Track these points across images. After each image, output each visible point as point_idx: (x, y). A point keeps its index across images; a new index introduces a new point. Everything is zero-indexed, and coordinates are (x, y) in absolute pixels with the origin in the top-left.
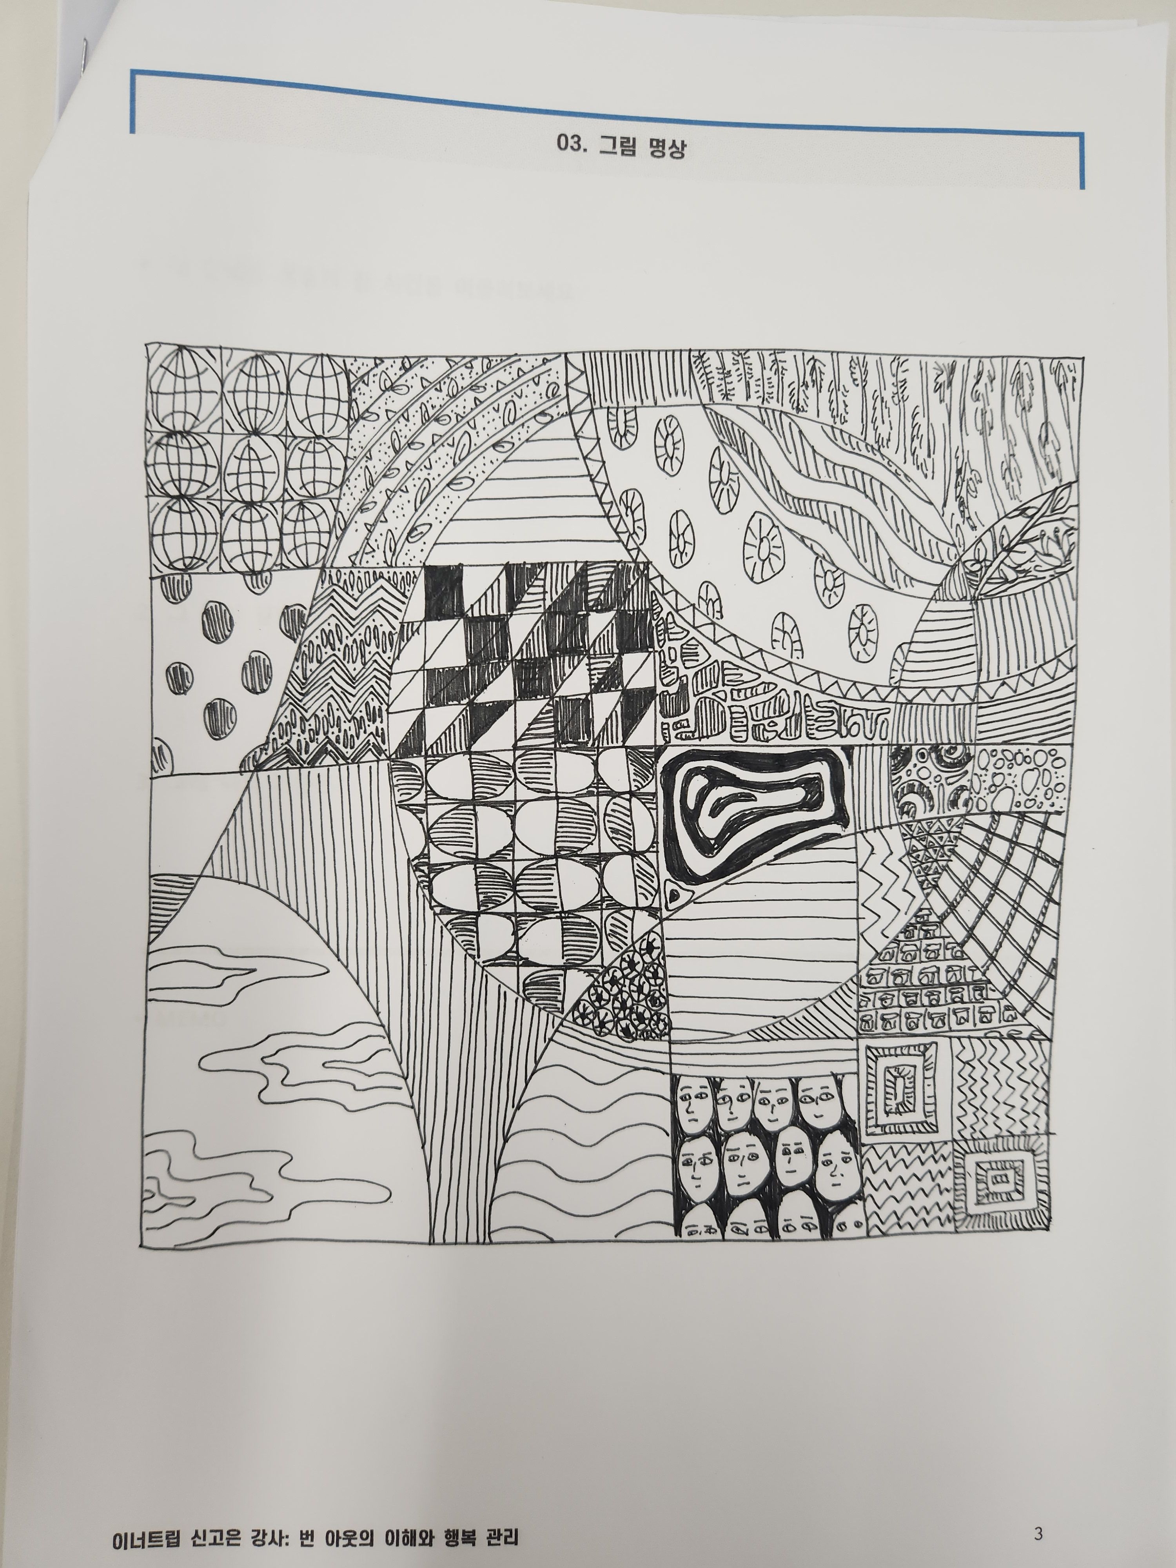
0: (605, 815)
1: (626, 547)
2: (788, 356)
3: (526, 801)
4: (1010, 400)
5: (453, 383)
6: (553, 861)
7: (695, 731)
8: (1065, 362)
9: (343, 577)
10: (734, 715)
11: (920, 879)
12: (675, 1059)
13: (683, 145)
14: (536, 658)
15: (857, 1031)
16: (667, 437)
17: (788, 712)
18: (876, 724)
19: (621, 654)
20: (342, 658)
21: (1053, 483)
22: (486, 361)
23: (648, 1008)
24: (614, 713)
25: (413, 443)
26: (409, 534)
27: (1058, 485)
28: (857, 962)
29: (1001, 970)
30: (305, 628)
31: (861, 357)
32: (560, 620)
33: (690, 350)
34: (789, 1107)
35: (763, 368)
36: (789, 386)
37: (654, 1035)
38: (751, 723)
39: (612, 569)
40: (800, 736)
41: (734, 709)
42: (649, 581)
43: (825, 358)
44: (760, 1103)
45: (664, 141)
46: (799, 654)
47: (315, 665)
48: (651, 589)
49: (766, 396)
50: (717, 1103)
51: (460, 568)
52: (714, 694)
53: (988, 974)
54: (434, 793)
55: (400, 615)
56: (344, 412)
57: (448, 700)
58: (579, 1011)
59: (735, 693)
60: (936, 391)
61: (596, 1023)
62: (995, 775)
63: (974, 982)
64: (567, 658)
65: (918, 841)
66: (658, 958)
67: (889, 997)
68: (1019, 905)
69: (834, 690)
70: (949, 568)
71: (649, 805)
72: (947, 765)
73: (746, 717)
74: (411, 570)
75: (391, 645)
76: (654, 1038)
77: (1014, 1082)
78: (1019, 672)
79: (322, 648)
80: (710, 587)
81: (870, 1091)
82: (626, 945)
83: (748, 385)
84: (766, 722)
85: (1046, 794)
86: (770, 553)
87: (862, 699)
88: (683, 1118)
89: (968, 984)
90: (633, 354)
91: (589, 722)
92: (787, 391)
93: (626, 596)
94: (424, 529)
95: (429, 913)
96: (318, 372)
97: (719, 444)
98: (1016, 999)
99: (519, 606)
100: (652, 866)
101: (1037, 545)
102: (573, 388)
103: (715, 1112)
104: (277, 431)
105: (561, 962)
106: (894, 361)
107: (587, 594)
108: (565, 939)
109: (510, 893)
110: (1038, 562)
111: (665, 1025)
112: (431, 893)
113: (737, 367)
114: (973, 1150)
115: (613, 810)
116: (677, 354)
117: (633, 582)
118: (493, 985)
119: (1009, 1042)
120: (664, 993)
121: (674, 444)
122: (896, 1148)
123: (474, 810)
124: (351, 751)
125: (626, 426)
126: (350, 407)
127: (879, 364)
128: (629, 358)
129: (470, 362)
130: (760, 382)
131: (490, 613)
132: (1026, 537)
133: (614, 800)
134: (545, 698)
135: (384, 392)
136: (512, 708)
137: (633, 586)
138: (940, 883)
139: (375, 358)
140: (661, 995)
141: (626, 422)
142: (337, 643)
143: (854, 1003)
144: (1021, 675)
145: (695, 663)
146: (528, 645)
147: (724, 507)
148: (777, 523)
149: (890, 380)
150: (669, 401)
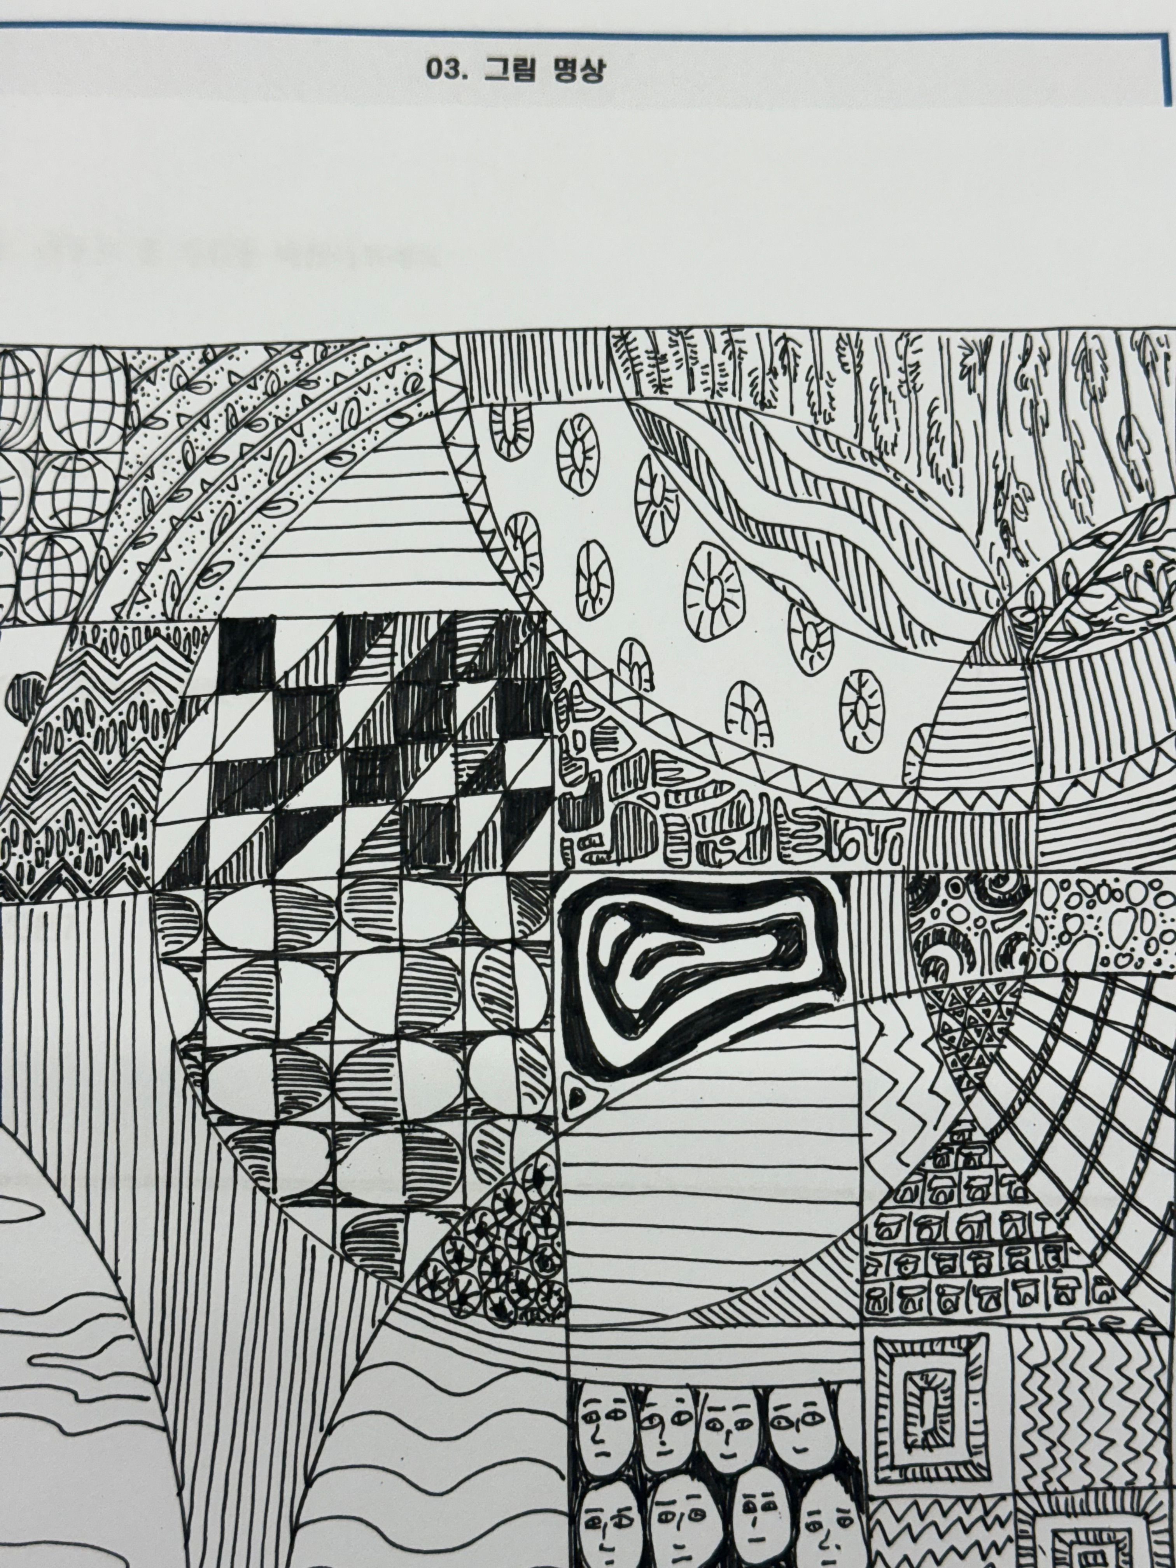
0: (474, 974)
1: (513, 591)
2: (748, 335)
3: (354, 954)
4: (1073, 388)
5: (273, 377)
6: (392, 1045)
7: (611, 851)
8: (1154, 334)
9: (103, 635)
10: (671, 829)
11: (956, 1075)
12: (575, 1354)
13: (602, 65)
14: (377, 746)
15: (860, 1312)
16: (575, 442)
17: (751, 823)
18: (884, 841)
19: (502, 740)
20: (91, 746)
21: (1140, 499)
22: (320, 348)
23: (533, 1273)
24: (490, 826)
25: (213, 456)
26: (201, 576)
27: (1148, 501)
28: (860, 1204)
29: (1088, 1220)
30: (41, 706)
31: (853, 334)
32: (414, 694)
33: (609, 329)
34: (752, 1435)
35: (713, 350)
36: (750, 374)
37: (542, 1316)
38: (695, 840)
39: (492, 622)
40: (769, 858)
41: (669, 820)
42: (546, 638)
43: (802, 336)
44: (708, 1427)
45: (574, 61)
46: (766, 740)
47: (51, 757)
48: (549, 648)
49: (717, 387)
50: (641, 1428)
51: (270, 622)
52: (640, 797)
53: (1068, 1226)
54: (216, 941)
55: (181, 687)
56: (119, 418)
57: (245, 805)
58: (426, 1277)
59: (672, 796)
60: (962, 377)
61: (454, 1296)
62: (1067, 917)
63: (1044, 1238)
64: (423, 747)
65: (952, 1016)
66: (550, 1194)
67: (911, 1260)
68: (1113, 1117)
69: (820, 792)
70: (988, 619)
71: (540, 960)
72: (993, 903)
73: (688, 831)
74: (200, 625)
75: (166, 728)
76: (542, 1321)
77: (1112, 1400)
78: (1098, 767)
79: (65, 733)
80: (636, 648)
81: (882, 1412)
82: (501, 1173)
83: (691, 373)
84: (717, 838)
85: (1147, 946)
86: (723, 599)
87: (862, 805)
88: (588, 1450)
89: (1035, 1241)
90: (528, 335)
91: (454, 837)
92: (747, 381)
93: (513, 659)
94: (223, 569)
95: (201, 1123)
96: (86, 369)
97: (650, 452)
98: (1111, 1265)
99: (355, 673)
100: (542, 1050)
101: (1120, 585)
102: (442, 381)
103: (638, 1441)
104: (24, 446)
105: (400, 1200)
106: (900, 338)
107: (455, 656)
108: (408, 1163)
109: (325, 1093)
110: (1122, 609)
111: (561, 1300)
112: (205, 1091)
113: (674, 350)
114: (1048, 1510)
115: (486, 968)
116: (590, 334)
117: (522, 639)
118: (295, 1234)
119: (1105, 1337)
120: (560, 1250)
121: (585, 452)
122: (924, 1503)
123: (276, 966)
124: (95, 880)
125: (516, 429)
126: (128, 413)
127: (880, 344)
128: (522, 340)
129: (298, 350)
130: (709, 370)
131: (312, 682)
132: (1104, 574)
133: (488, 953)
134: (388, 803)
135: (176, 391)
136: (338, 819)
137: (522, 645)
138: (988, 1081)
139: (166, 349)
140: (555, 1253)
141: (516, 423)
142: (87, 727)
143: (855, 1268)
144: (1101, 771)
145: (612, 754)
146: (366, 729)
147: (656, 535)
148: (733, 557)
149: (895, 364)
150: (578, 395)
